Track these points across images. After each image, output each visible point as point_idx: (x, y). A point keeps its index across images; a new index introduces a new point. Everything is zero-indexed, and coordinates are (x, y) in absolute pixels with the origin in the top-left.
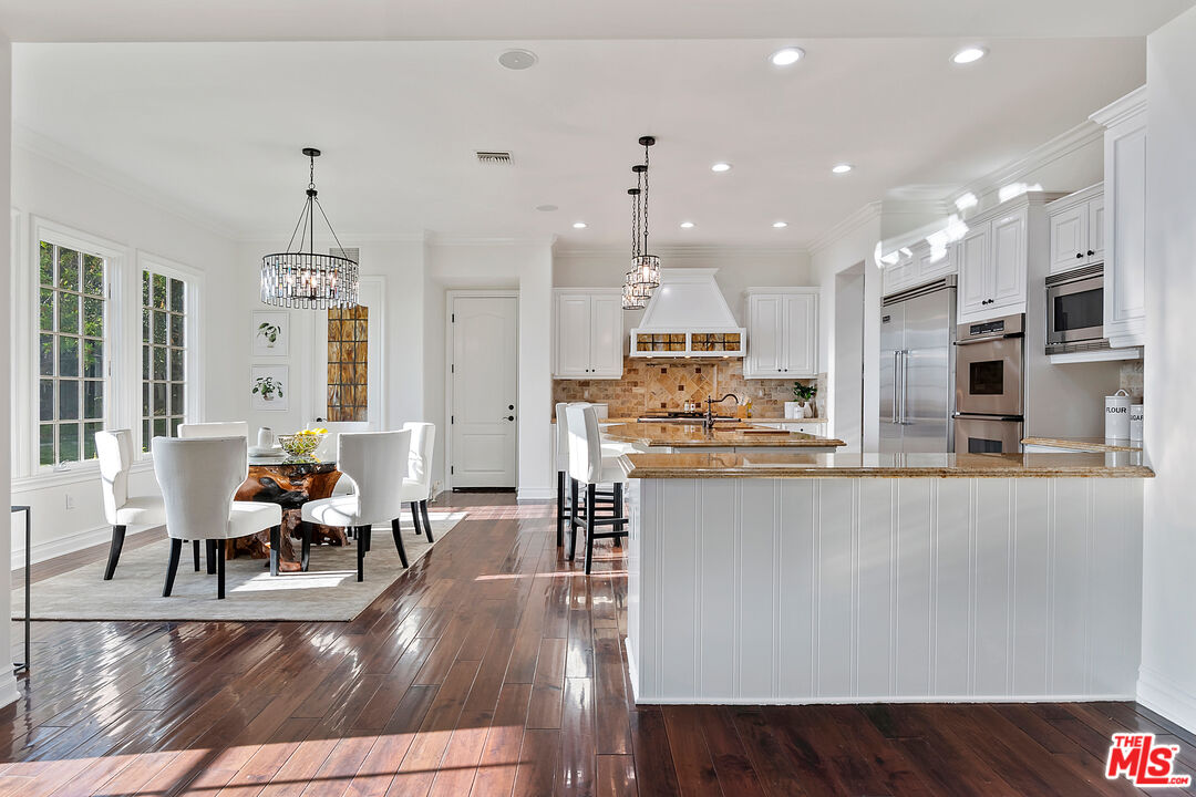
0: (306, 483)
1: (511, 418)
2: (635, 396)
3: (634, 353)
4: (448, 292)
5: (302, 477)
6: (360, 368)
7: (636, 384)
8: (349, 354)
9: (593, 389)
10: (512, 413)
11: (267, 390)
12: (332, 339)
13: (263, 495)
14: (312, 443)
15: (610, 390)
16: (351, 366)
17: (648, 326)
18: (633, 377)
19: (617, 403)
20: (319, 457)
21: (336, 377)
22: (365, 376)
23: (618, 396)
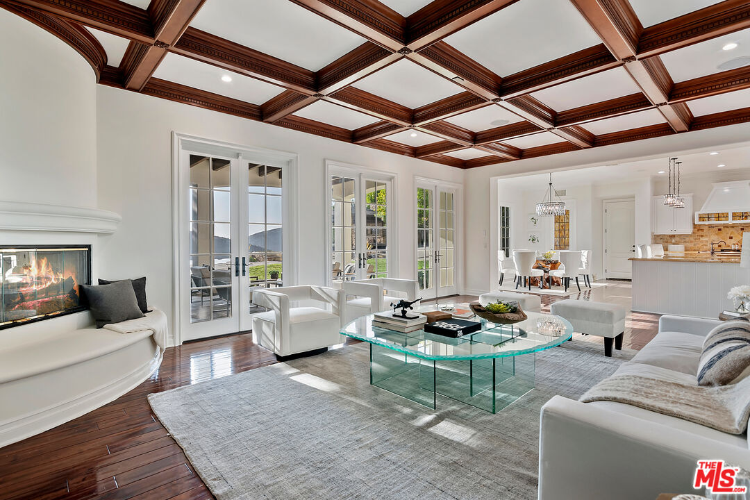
0: (550, 266)
1: (634, 251)
2: (702, 242)
3: (697, 222)
4: (604, 201)
5: (549, 264)
6: (566, 232)
7: (702, 236)
8: (562, 227)
9: (677, 239)
10: (633, 249)
11: (533, 240)
12: (556, 222)
13: (538, 268)
14: (551, 255)
15: (687, 239)
16: (563, 232)
17: (704, 210)
18: (700, 233)
19: (689, 245)
20: (553, 258)
21: (558, 236)
22: (568, 234)
23: (691, 242)
